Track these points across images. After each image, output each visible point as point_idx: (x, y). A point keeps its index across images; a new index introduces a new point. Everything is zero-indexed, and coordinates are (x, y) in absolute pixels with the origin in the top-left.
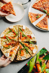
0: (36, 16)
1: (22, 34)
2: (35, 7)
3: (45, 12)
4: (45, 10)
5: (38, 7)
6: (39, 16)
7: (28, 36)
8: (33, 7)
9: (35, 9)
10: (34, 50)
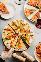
0: (30, 11)
1: (22, 28)
2: (30, 3)
3: (38, 8)
4: (38, 6)
5: (32, 4)
6: (33, 11)
7: (27, 30)
8: (28, 4)
9: (30, 5)
10: (30, 40)
